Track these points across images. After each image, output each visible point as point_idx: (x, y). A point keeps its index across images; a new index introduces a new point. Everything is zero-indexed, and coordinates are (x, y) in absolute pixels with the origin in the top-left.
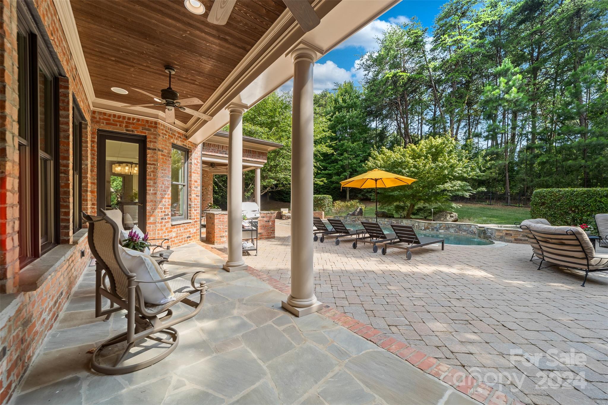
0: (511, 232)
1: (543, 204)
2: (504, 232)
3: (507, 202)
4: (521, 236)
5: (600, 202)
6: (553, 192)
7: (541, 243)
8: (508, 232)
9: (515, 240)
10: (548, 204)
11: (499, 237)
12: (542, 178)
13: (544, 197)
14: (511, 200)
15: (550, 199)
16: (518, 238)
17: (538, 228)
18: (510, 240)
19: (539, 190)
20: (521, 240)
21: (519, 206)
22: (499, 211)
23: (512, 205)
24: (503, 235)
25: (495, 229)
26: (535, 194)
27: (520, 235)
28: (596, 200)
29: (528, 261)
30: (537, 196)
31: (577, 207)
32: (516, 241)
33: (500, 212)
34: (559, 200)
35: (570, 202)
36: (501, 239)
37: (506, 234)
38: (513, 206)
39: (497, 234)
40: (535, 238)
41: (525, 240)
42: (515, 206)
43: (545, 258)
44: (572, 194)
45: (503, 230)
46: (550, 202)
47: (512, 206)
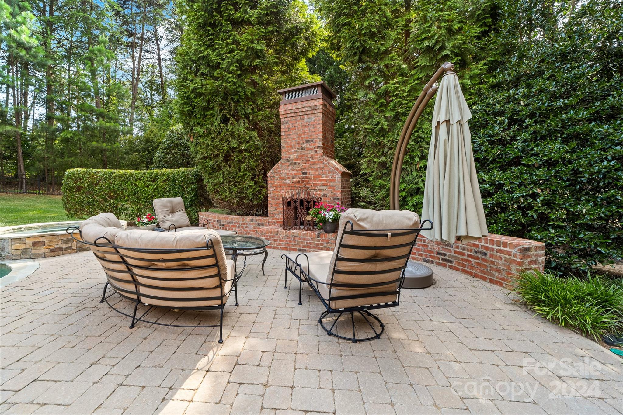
0: (43, 239)
1: (79, 189)
2: (30, 242)
3: (21, 188)
4: (60, 242)
5: (135, 185)
6: (90, 173)
7: (136, 271)
8: (37, 240)
9: (52, 251)
10: (85, 188)
11: (19, 252)
12: (66, 159)
13: (80, 179)
14: (27, 184)
15: (87, 182)
16: (56, 247)
17: (136, 240)
18: (42, 254)
19: (72, 170)
20: (60, 249)
21: (39, 193)
22: (10, 201)
23: (30, 191)
24: (28, 246)
25: (8, 238)
26: (68, 175)
27: (58, 241)
28: (132, 183)
29: (97, 302)
30: (70, 178)
31: (115, 192)
32: (52, 254)
33: (12, 203)
34: (97, 184)
35: (109, 186)
36: (24, 255)
37: (34, 244)
38: (31, 193)
39: (14, 247)
40: (124, 262)
41: (67, 249)
42: (34, 193)
43: (143, 299)
44: (110, 176)
45: (26, 238)
46: (88, 186)
47: (29, 193)
